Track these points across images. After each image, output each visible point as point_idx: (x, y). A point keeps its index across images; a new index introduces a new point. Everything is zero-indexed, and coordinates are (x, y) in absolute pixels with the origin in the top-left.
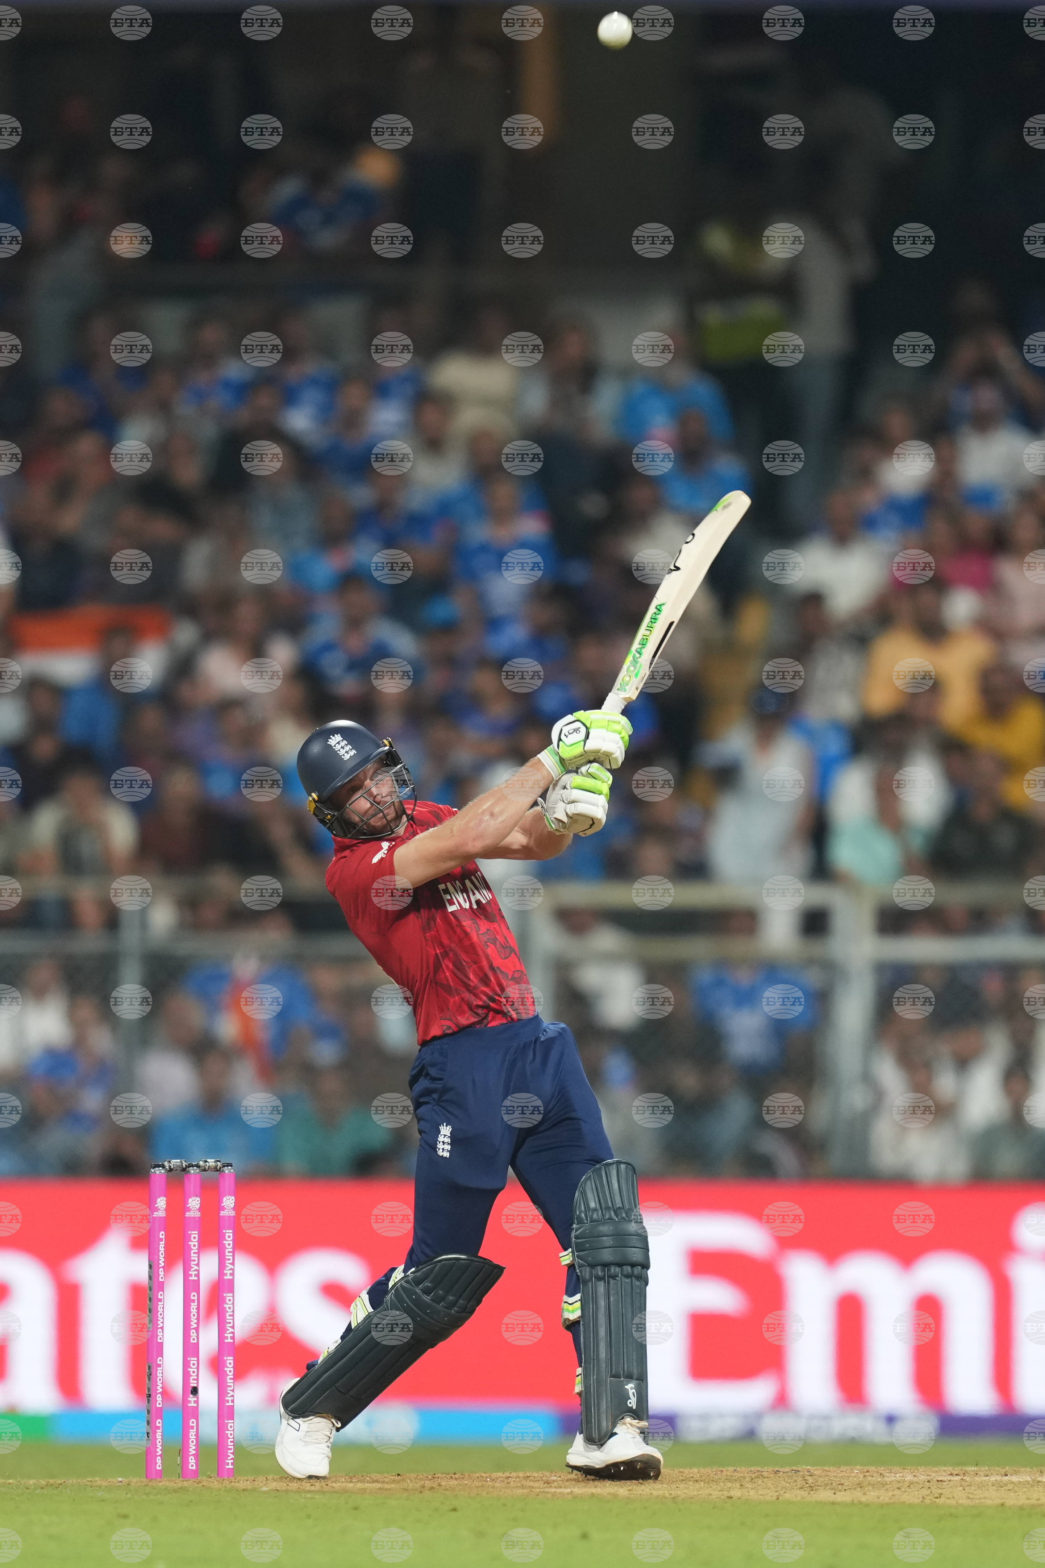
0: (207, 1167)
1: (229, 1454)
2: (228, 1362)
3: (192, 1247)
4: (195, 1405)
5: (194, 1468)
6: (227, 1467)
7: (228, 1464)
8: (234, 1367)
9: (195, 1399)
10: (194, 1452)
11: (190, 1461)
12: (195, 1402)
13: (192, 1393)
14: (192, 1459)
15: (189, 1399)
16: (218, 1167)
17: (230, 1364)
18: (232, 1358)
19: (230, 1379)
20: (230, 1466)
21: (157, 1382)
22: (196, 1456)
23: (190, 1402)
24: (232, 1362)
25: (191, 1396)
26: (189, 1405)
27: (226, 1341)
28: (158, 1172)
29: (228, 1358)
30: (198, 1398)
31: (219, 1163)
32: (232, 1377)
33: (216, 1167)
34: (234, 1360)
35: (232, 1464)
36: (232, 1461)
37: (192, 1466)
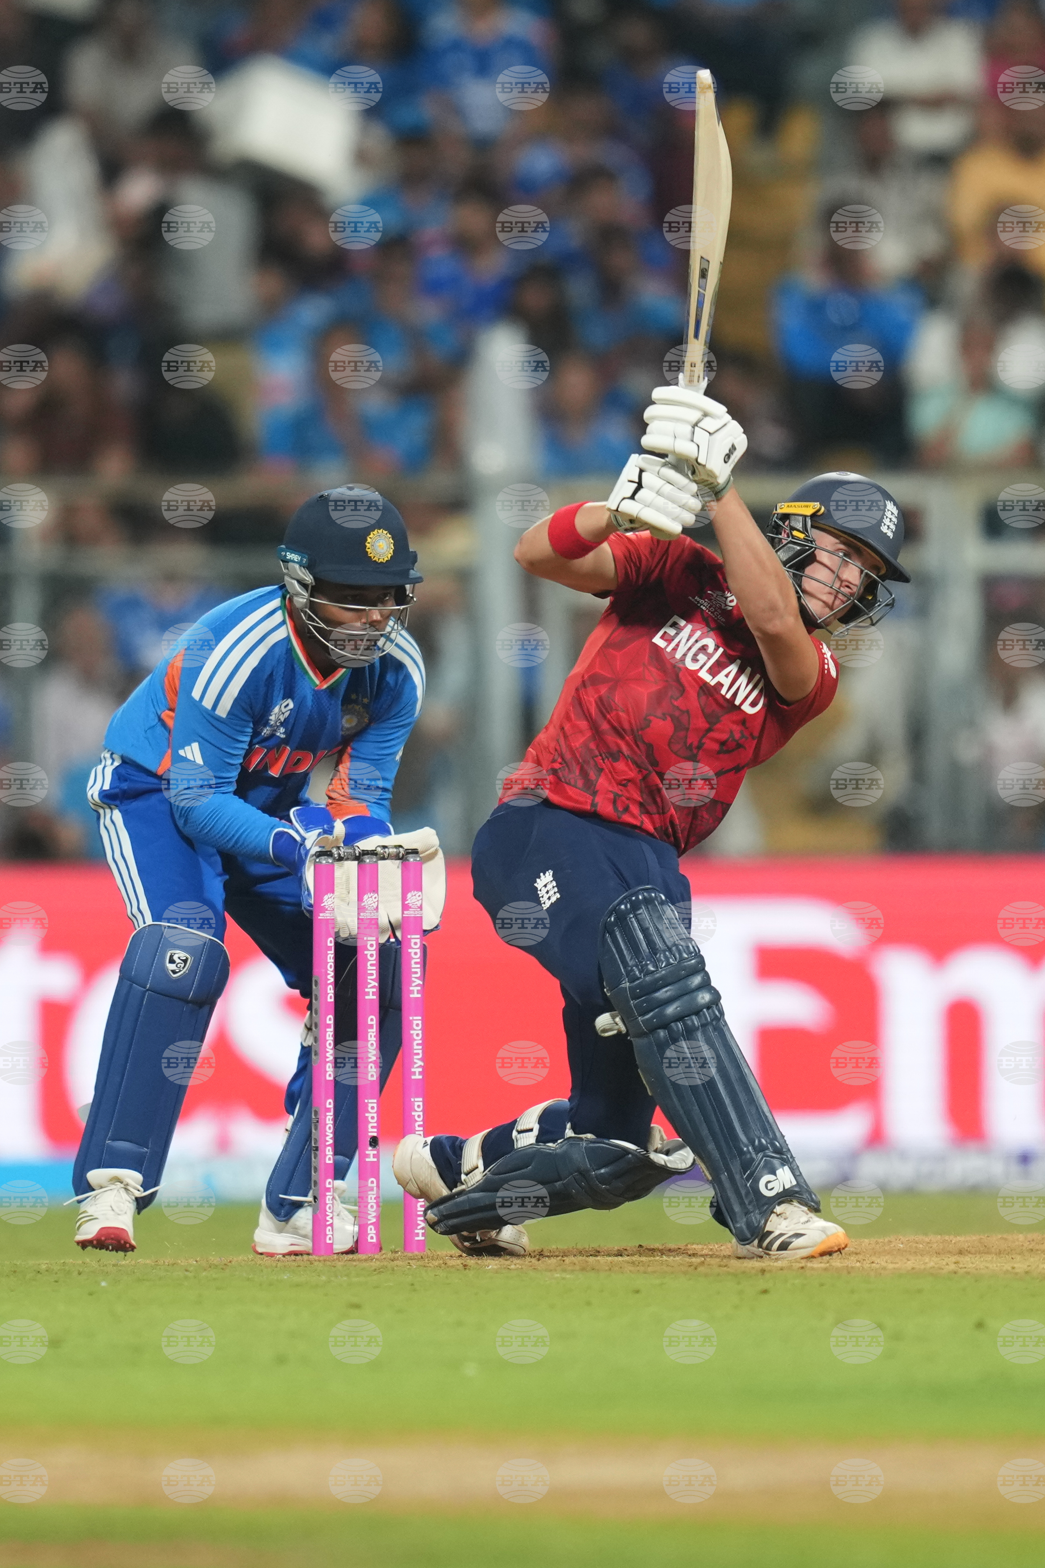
0: (386, 855)
1: (419, 1222)
2: (416, 1104)
3: (369, 957)
4: (375, 1160)
5: (374, 1240)
6: (417, 1238)
7: (418, 1235)
8: (424, 1111)
9: (375, 1152)
10: (374, 1220)
11: (369, 1232)
12: (374, 1156)
13: (371, 1145)
14: (371, 1229)
15: (367, 1152)
16: (401, 855)
17: (419, 1106)
18: (421, 1099)
19: (419, 1126)
20: (421, 1238)
21: (326, 1131)
22: (376, 1225)
23: (368, 1156)
24: (421, 1104)
25: (370, 1148)
26: (367, 1160)
27: (413, 1077)
28: (324, 862)
29: (416, 1099)
30: (378, 1152)
31: (401, 849)
32: (421, 1123)
33: (398, 854)
34: (423, 1102)
35: (423, 1234)
36: (423, 1231)
37: (372, 1238)
